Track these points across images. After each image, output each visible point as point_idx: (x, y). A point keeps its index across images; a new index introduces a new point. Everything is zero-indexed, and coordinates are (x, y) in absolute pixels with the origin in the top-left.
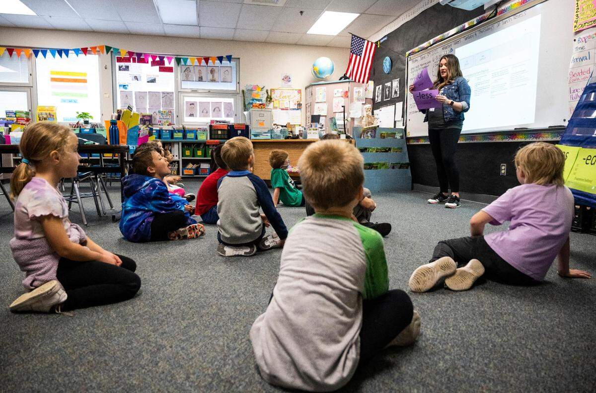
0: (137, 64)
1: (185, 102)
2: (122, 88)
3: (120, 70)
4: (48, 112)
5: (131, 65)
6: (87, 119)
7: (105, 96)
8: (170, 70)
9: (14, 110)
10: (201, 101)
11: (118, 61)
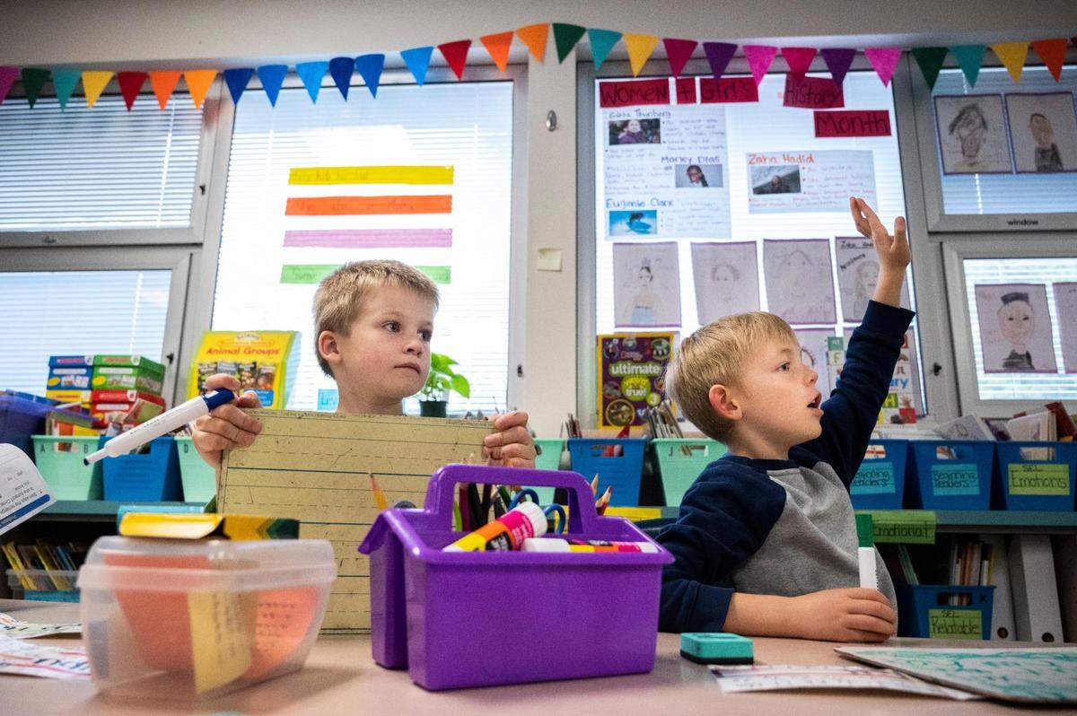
0: (700, 111)
1: (971, 291)
2: (623, 226)
3: (614, 140)
4: (246, 360)
5: (672, 114)
6: (437, 395)
7: (542, 263)
8: (872, 124)
9: (89, 352)
10: (1063, 278)
11: (604, 104)
